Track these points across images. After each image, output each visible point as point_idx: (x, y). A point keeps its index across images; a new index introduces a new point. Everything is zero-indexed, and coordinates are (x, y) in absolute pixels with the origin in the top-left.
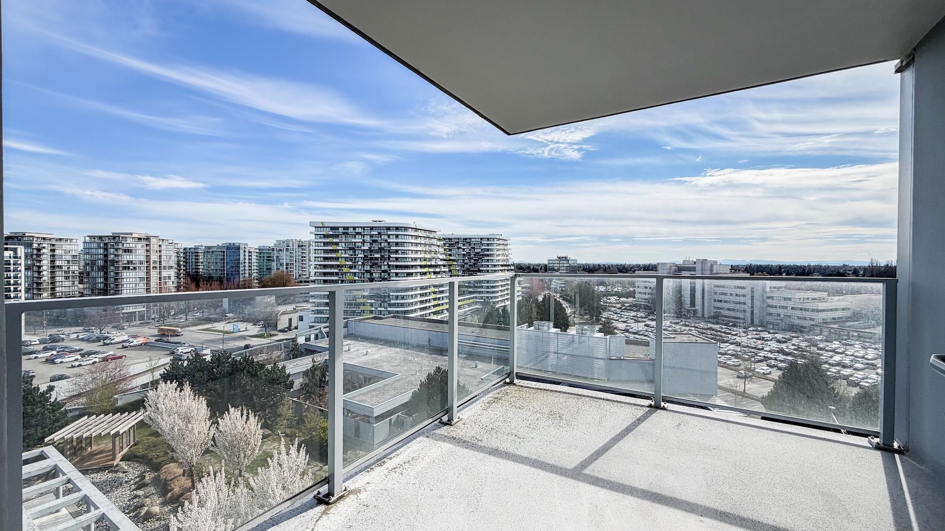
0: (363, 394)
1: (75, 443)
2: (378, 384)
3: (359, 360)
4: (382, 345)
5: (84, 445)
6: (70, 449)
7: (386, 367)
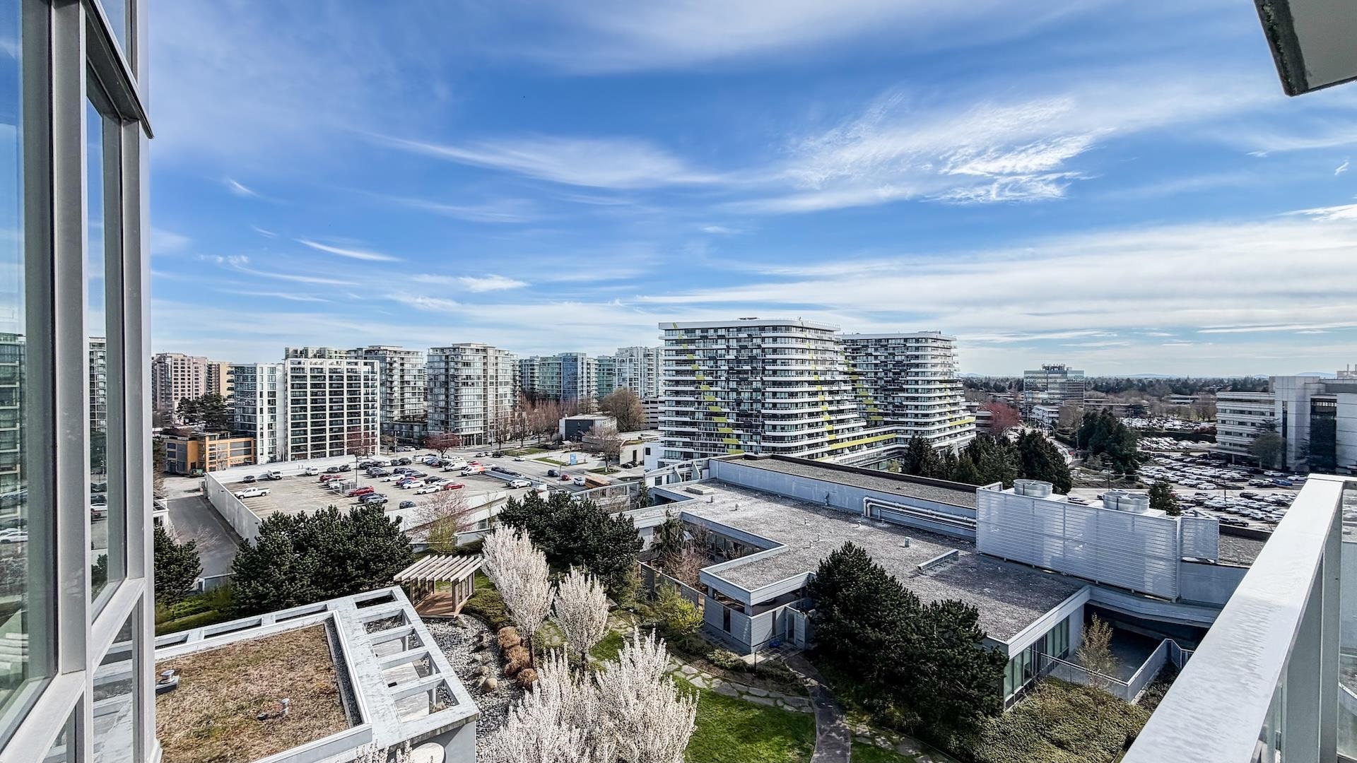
0: (735, 569)
1: (419, 584)
2: (755, 557)
3: (726, 517)
4: (756, 497)
5: (427, 588)
6: (416, 591)
7: (766, 533)
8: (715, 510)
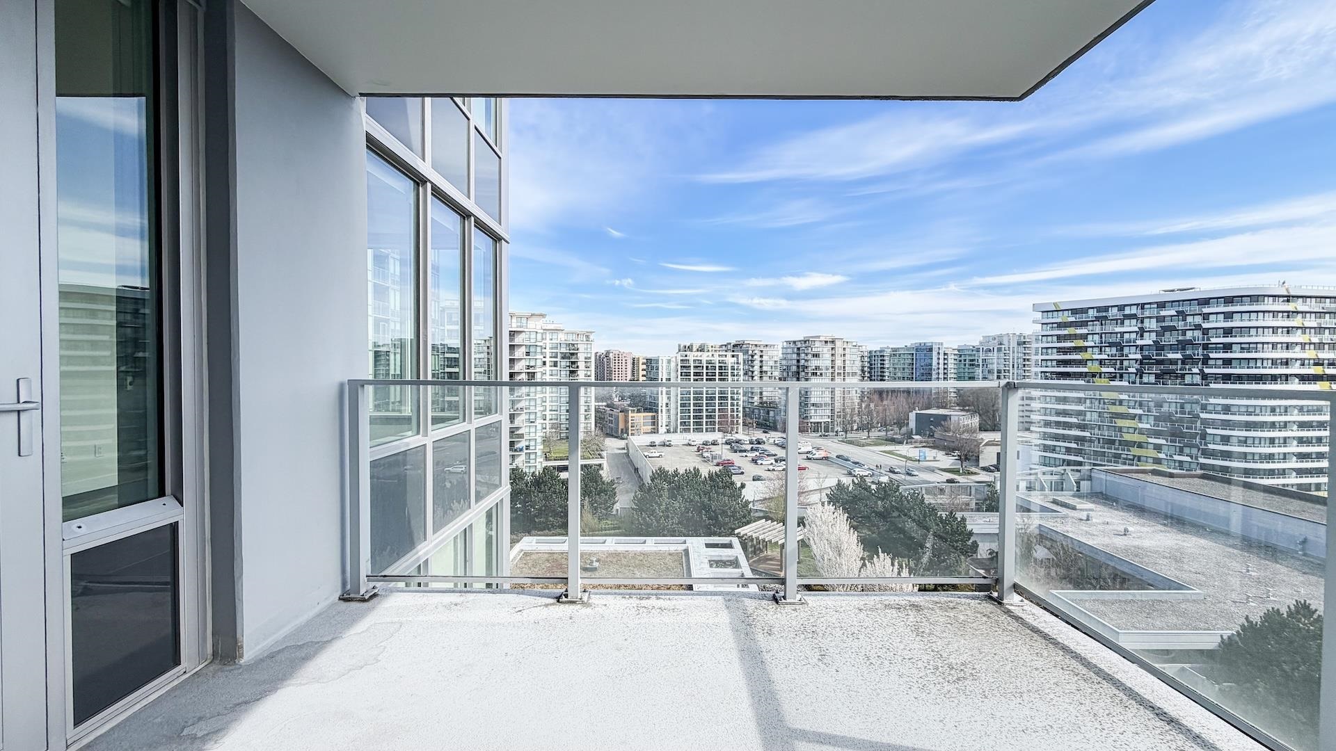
2: (1141, 594)
3: (1107, 541)
4: (1165, 525)
5: (761, 546)
6: (751, 547)
7: (1166, 570)
8: (1093, 530)
